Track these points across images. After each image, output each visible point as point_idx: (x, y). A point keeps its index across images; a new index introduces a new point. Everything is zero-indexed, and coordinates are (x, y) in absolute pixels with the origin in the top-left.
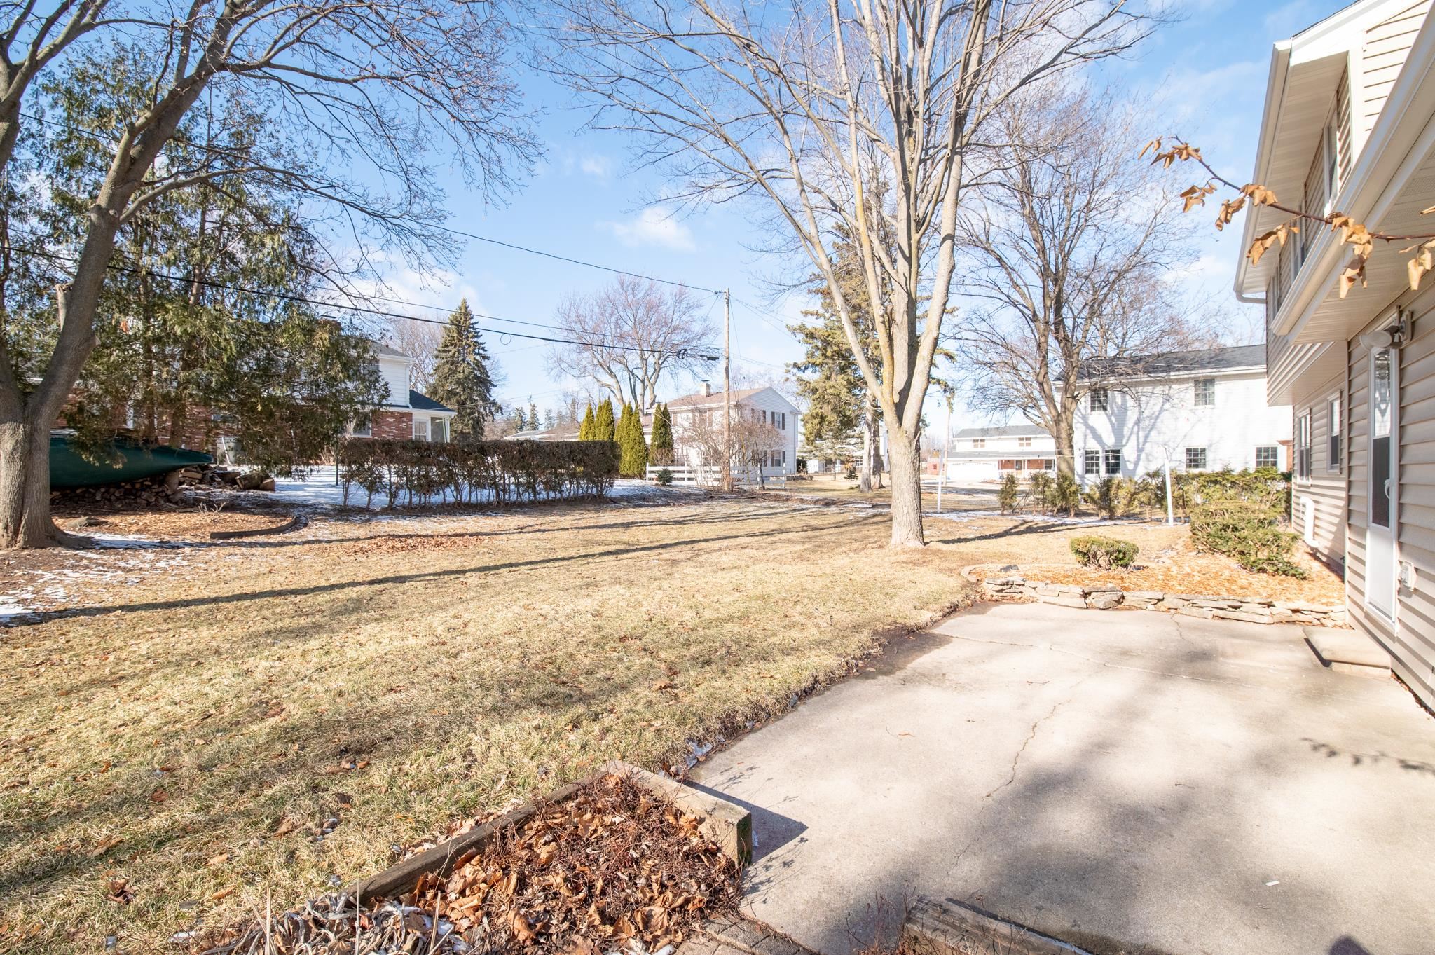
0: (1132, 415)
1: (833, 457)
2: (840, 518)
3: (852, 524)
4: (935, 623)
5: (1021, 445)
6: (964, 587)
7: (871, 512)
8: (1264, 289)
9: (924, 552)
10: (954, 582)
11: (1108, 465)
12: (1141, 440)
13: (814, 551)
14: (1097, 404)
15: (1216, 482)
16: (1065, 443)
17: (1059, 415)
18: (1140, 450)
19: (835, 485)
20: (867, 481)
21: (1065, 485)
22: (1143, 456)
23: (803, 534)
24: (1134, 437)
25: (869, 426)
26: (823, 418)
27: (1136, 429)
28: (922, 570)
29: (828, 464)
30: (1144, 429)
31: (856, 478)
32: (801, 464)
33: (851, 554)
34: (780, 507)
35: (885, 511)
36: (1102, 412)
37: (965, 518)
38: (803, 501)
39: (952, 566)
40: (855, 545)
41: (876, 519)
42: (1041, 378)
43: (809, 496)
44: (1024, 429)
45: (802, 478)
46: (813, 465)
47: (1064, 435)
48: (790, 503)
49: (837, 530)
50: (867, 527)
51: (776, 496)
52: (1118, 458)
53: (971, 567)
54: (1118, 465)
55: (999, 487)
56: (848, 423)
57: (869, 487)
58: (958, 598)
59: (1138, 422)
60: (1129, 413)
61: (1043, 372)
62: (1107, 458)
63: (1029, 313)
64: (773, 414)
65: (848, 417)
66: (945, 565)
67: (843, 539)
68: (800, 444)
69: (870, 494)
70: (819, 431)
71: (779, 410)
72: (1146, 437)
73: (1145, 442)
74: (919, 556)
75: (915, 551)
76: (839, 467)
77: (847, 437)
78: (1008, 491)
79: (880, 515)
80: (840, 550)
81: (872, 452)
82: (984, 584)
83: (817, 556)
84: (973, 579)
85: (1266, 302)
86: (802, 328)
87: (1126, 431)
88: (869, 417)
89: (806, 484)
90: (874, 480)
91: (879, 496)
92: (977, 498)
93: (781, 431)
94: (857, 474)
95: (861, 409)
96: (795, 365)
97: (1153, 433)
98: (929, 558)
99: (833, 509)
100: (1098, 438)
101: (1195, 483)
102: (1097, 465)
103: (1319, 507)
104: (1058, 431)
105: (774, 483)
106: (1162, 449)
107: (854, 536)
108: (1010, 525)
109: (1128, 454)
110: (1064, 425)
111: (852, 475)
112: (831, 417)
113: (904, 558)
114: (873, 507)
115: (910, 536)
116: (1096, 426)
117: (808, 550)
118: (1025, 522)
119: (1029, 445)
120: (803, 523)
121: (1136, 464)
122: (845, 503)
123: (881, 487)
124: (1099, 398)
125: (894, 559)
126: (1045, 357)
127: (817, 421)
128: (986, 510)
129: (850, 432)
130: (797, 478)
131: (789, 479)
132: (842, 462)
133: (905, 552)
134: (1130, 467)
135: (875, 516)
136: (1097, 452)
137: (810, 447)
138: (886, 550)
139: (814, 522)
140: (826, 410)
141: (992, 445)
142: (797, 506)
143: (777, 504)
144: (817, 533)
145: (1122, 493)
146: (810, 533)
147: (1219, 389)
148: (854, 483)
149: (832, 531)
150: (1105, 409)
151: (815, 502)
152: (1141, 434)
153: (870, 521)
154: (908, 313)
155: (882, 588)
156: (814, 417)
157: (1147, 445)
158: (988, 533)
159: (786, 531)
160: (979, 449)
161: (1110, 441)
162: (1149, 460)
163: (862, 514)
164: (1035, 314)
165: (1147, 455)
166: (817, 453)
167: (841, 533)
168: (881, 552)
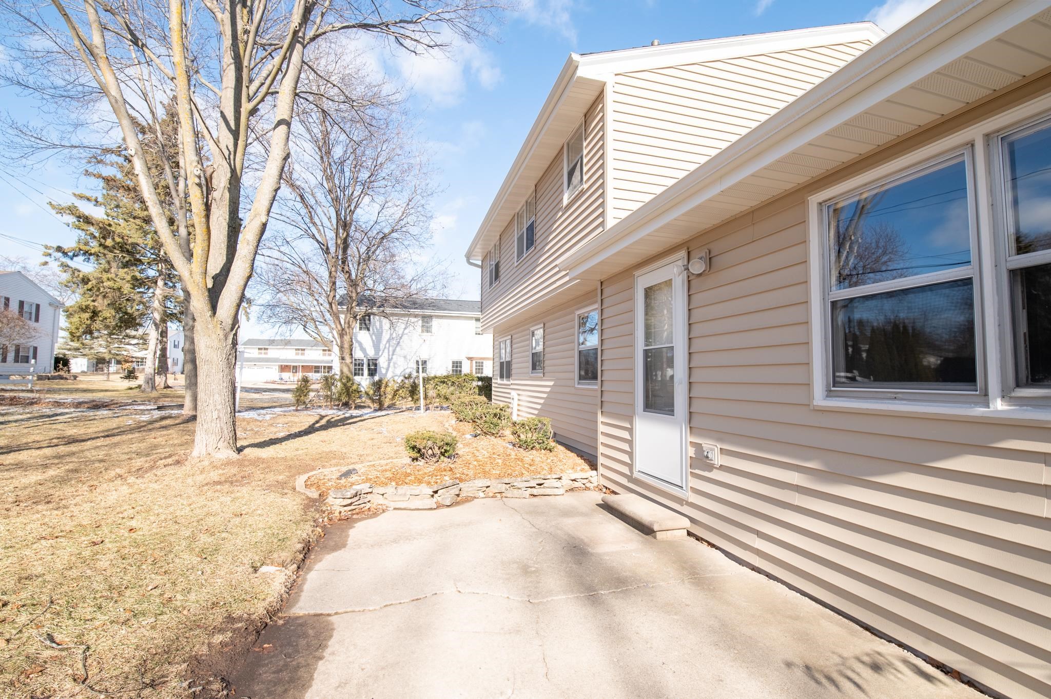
0: (386, 336)
1: (107, 357)
2: (113, 424)
3: (131, 430)
4: (293, 589)
5: (297, 354)
6: (306, 508)
7: (157, 414)
8: (480, 258)
9: (240, 464)
10: (292, 504)
11: (369, 370)
12: (391, 353)
13: (63, 481)
14: (363, 326)
15: (444, 382)
16: (347, 351)
17: (343, 330)
18: (390, 360)
19: (108, 385)
20: (151, 381)
21: (349, 384)
22: (391, 364)
23: (48, 452)
24: (386, 351)
25: (156, 325)
26: (95, 314)
27: (387, 345)
28: (244, 491)
29: (100, 363)
30: (393, 346)
31: (136, 378)
32: (61, 362)
33: (131, 480)
34: (17, 413)
35: (175, 412)
36: (366, 332)
37: (267, 415)
38: (58, 404)
39: (281, 478)
40: (139, 462)
41: (164, 423)
42: (330, 300)
43: (69, 398)
44: (300, 342)
45: (61, 378)
46: (78, 365)
47: (346, 346)
48: (36, 408)
49: (108, 441)
50: (153, 434)
51: (12, 399)
52: (376, 365)
53: (305, 477)
54: (376, 370)
55: (294, 387)
56: (128, 321)
57: (154, 387)
58: (306, 531)
59: (388, 341)
60: (384, 334)
61: (332, 294)
62: (369, 365)
63: (325, 248)
64: (22, 304)
65: (130, 315)
66: (271, 478)
67: (116, 453)
68: (61, 341)
69: (154, 394)
70: (89, 326)
71: (31, 298)
72: (394, 351)
73: (393, 355)
74: (234, 470)
75: (229, 463)
76: (113, 368)
77: (128, 336)
78: (303, 389)
79: (170, 417)
80: (112, 473)
81: (158, 353)
82: (330, 500)
83: (67, 490)
84: (314, 494)
85: (482, 267)
86: (72, 210)
87: (382, 347)
88: (157, 316)
89: (70, 384)
90: (159, 380)
91: (166, 396)
92: (267, 396)
93: (32, 324)
94: (137, 374)
95: (147, 308)
96: (59, 249)
97: (398, 349)
98: (249, 470)
99: (104, 412)
100: (363, 350)
101: (432, 382)
102: (362, 370)
103: (521, 398)
104: (342, 342)
105: (14, 383)
106: (402, 359)
107: (134, 447)
108: (312, 420)
109: (382, 362)
110: (347, 338)
111: (131, 375)
112: (108, 313)
113: (214, 475)
114: (159, 408)
115: (221, 445)
116: (363, 342)
117: (53, 479)
118: (322, 417)
119: (303, 354)
120: (53, 434)
121: (387, 370)
122: (121, 405)
123: (167, 387)
124: (365, 321)
125: (200, 478)
126: (334, 283)
127: (87, 315)
128: (281, 406)
129: (132, 332)
130: (54, 378)
131: (40, 378)
132: (119, 362)
133: (215, 467)
134: (384, 371)
135: (163, 418)
136: (363, 360)
137: (76, 344)
138: (186, 468)
139: (71, 431)
140: (101, 304)
141: (273, 353)
142: (47, 411)
143: (13, 409)
144: (73, 448)
145: (388, 389)
146: (62, 449)
147: (435, 323)
148: (133, 383)
149: (99, 442)
150: (368, 330)
151: (79, 405)
152: (391, 349)
153: (157, 425)
154: (230, 190)
155: (193, 538)
156: (84, 309)
157: (394, 357)
158: (296, 430)
159: (19, 449)
160: (263, 356)
161: (371, 353)
162: (395, 367)
163: (145, 418)
164: (328, 248)
165: (395, 364)
166: (86, 351)
167: (116, 445)
168: (180, 471)
